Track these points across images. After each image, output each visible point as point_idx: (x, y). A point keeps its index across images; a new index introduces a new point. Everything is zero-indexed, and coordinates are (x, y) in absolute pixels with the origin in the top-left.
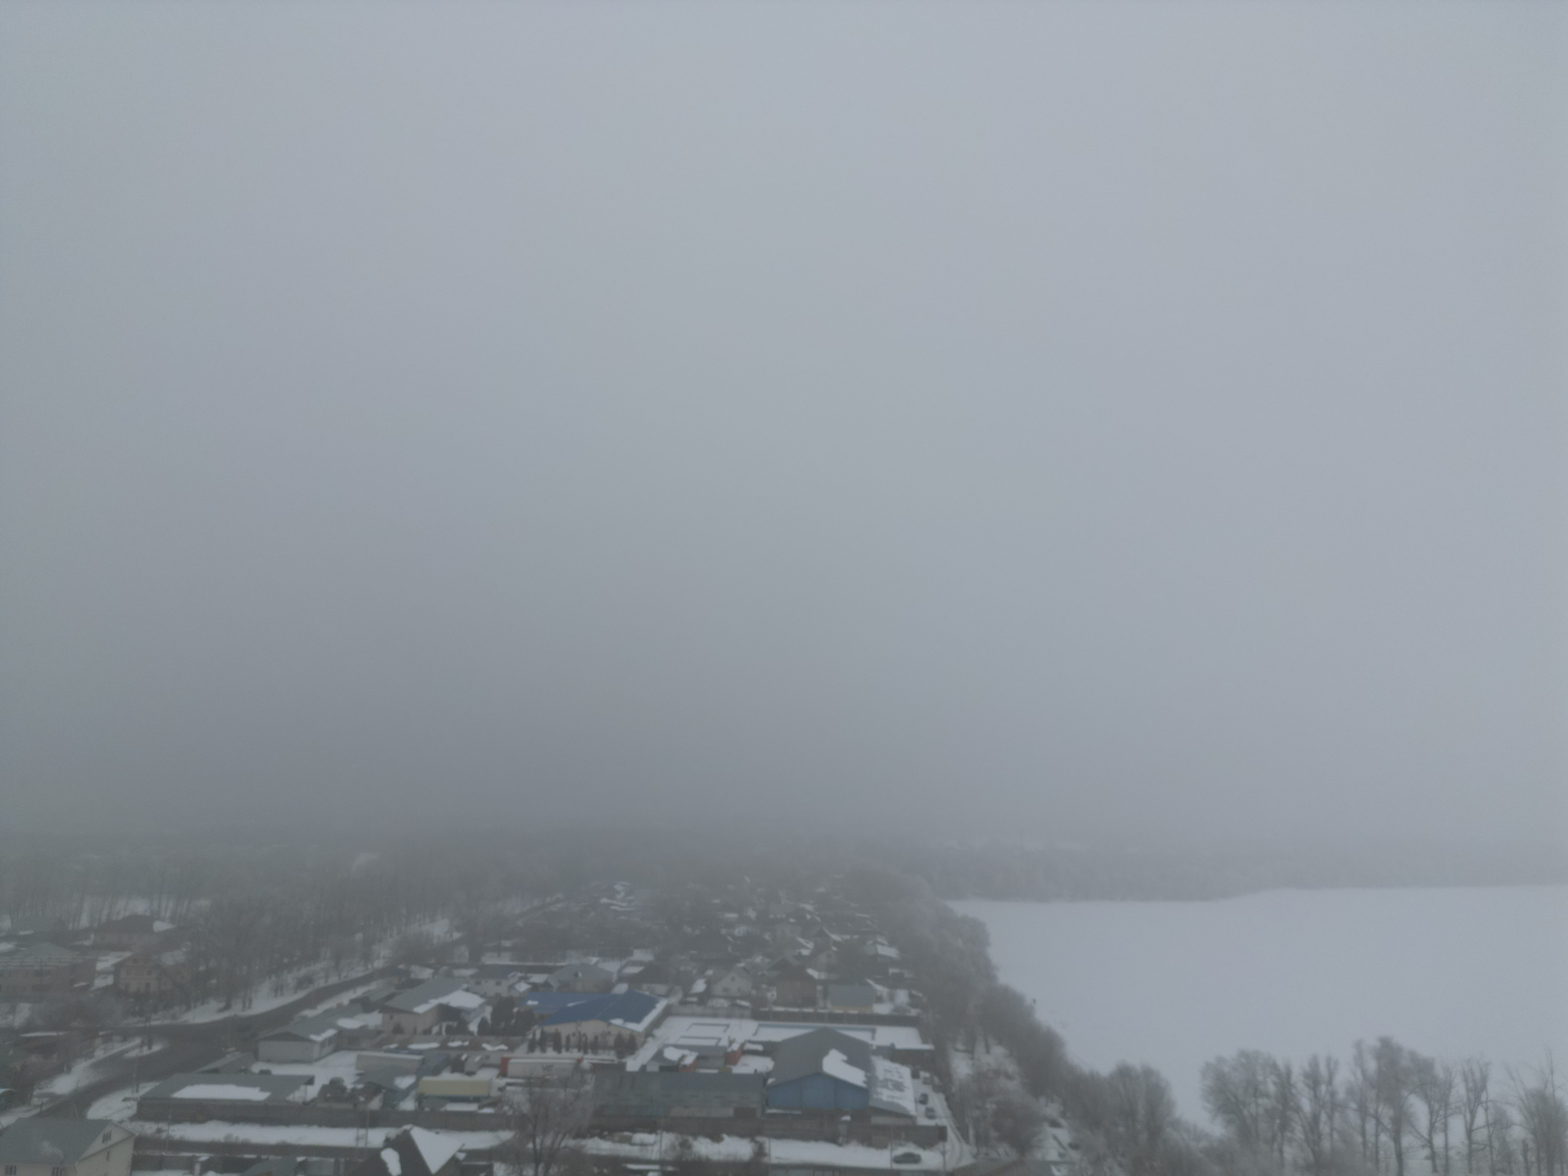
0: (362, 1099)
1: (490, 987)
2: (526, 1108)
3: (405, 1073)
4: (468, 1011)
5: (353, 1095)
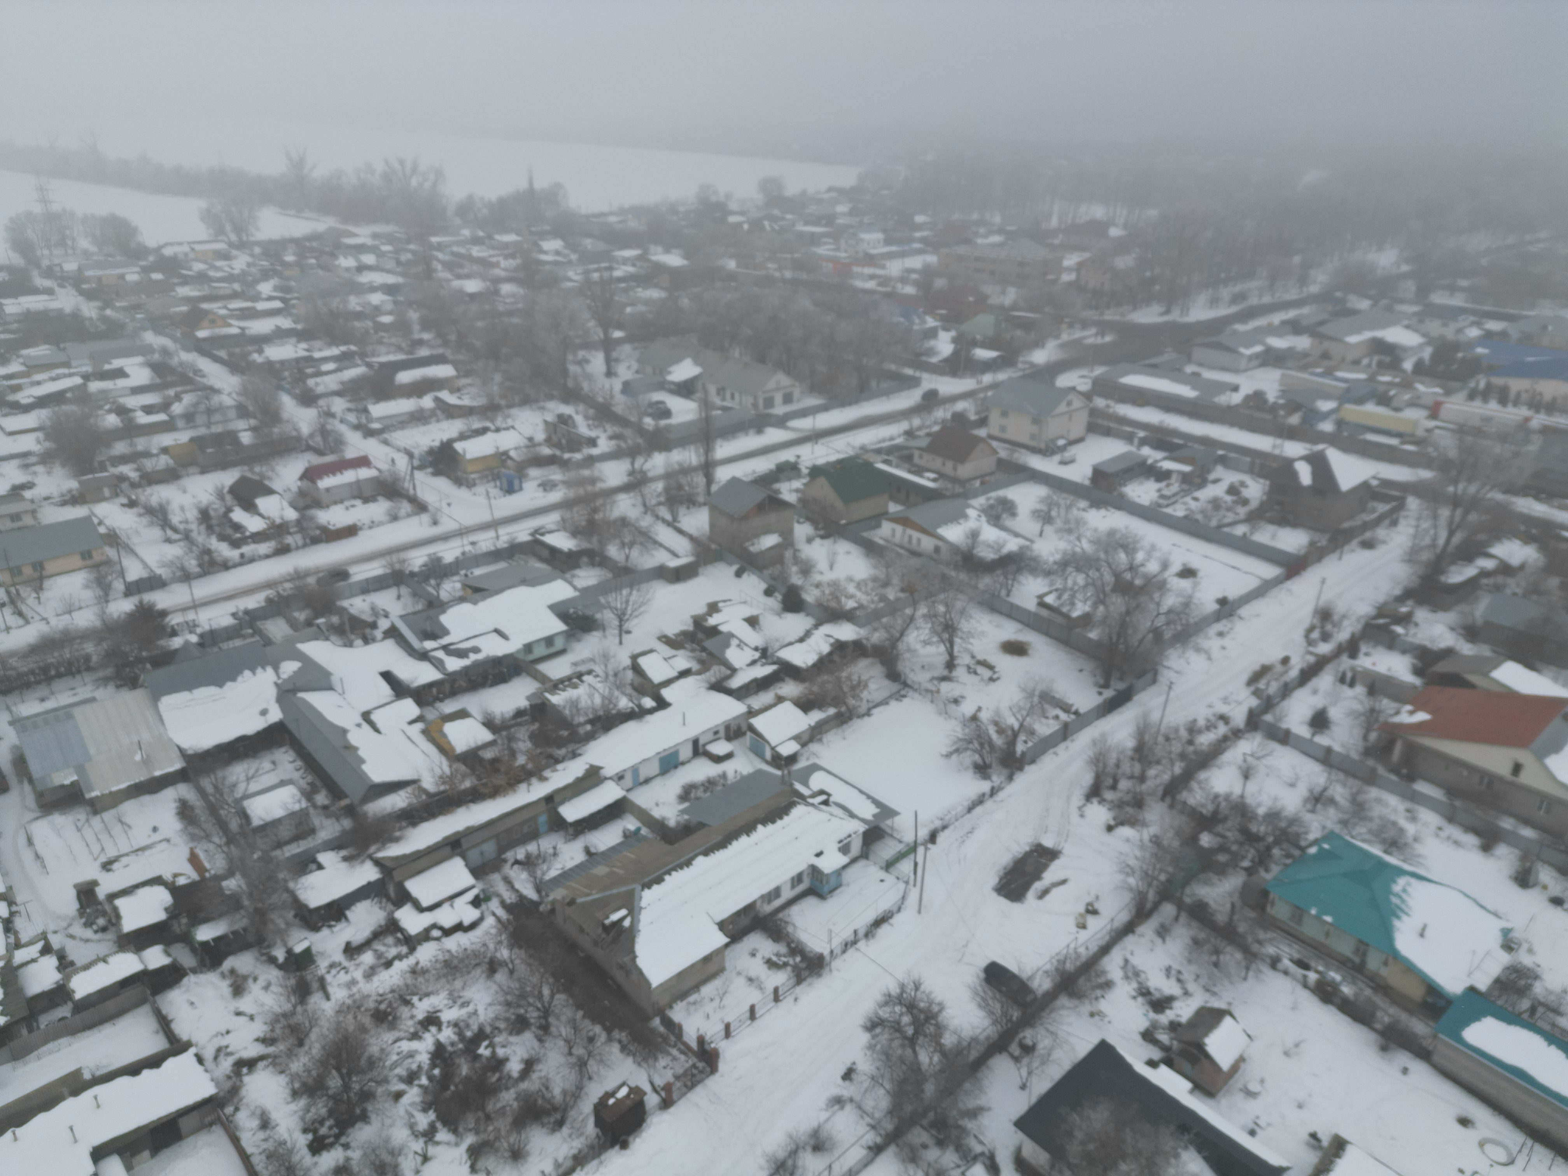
0: (1282, 413)
1: (1435, 327)
2: (1453, 454)
3: (1327, 397)
4: (1404, 349)
5: (1274, 408)
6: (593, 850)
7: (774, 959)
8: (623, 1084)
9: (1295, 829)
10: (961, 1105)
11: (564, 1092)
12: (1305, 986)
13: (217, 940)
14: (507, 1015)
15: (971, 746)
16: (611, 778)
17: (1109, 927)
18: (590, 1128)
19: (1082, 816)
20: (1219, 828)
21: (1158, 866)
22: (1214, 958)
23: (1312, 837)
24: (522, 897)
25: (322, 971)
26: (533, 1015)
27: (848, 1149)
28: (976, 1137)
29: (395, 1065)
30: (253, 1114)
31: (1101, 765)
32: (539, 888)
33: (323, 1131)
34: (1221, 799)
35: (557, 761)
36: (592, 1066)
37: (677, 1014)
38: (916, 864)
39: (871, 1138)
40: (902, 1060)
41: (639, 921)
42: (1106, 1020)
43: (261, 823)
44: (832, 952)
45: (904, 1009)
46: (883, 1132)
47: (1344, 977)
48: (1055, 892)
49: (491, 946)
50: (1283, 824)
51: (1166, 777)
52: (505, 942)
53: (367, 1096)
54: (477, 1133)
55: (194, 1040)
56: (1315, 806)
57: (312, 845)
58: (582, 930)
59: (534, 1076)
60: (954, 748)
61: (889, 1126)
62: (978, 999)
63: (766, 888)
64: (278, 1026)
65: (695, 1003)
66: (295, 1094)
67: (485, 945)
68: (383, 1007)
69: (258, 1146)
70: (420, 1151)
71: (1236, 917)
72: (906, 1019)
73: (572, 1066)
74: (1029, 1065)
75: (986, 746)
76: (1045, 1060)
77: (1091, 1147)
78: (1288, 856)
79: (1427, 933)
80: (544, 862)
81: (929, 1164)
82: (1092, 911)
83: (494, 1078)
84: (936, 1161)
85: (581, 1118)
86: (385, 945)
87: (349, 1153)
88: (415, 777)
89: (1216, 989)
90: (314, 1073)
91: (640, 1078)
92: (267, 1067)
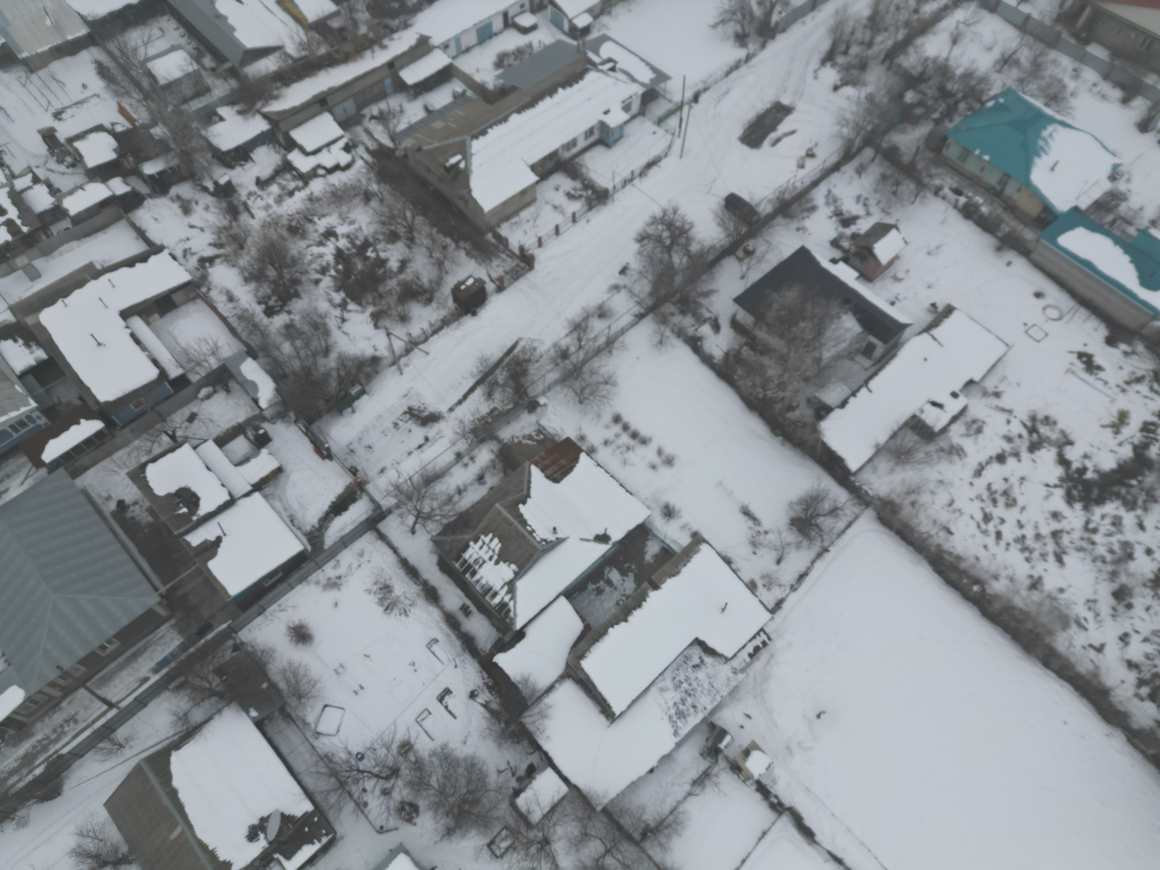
6: (430, 108)
7: (572, 192)
8: (470, 276)
9: (982, 86)
10: (699, 289)
11: (430, 281)
12: (955, 207)
13: (161, 173)
14: (384, 230)
15: (734, 17)
16: (438, 47)
17: (821, 167)
18: (450, 303)
19: (816, 78)
20: (923, 87)
21: (868, 119)
22: (894, 188)
23: (992, 93)
24: (381, 145)
25: (244, 197)
26: (401, 231)
27: (621, 316)
28: (707, 308)
29: (311, 262)
30: (221, 292)
31: (839, 33)
32: (393, 137)
33: (271, 303)
34: (929, 62)
35: (393, 31)
36: (447, 264)
37: (504, 230)
38: (681, 120)
39: (637, 309)
40: (661, 261)
41: (471, 164)
42: (808, 233)
43: (166, 82)
44: (614, 187)
45: (665, 227)
46: (645, 306)
47: (985, 202)
48: (785, 140)
49: (364, 182)
50: (973, 83)
51: (890, 43)
52: (374, 179)
53: (296, 282)
54: (375, 305)
55: (165, 244)
56: (1002, 67)
57: (210, 101)
58: (429, 170)
59: (408, 271)
60: (720, 19)
61: (649, 302)
62: (719, 220)
63: (566, 139)
64: (223, 236)
65: (516, 223)
66: (247, 280)
67: (359, 181)
68: (294, 223)
69: (230, 312)
70: (338, 315)
71: (918, 158)
72: (666, 234)
73: (434, 264)
74: (748, 263)
75: (747, 17)
76: (760, 261)
77: (783, 313)
78: (970, 109)
79: (1057, 168)
80: (394, 117)
81: (674, 325)
82: (810, 155)
83: (381, 271)
84: (679, 323)
85: (443, 297)
86: (285, 180)
87: (292, 316)
88: (279, 44)
89: (890, 211)
90: (256, 267)
91: (481, 273)
92: (222, 263)
